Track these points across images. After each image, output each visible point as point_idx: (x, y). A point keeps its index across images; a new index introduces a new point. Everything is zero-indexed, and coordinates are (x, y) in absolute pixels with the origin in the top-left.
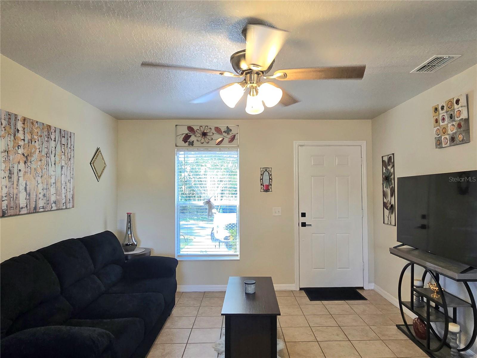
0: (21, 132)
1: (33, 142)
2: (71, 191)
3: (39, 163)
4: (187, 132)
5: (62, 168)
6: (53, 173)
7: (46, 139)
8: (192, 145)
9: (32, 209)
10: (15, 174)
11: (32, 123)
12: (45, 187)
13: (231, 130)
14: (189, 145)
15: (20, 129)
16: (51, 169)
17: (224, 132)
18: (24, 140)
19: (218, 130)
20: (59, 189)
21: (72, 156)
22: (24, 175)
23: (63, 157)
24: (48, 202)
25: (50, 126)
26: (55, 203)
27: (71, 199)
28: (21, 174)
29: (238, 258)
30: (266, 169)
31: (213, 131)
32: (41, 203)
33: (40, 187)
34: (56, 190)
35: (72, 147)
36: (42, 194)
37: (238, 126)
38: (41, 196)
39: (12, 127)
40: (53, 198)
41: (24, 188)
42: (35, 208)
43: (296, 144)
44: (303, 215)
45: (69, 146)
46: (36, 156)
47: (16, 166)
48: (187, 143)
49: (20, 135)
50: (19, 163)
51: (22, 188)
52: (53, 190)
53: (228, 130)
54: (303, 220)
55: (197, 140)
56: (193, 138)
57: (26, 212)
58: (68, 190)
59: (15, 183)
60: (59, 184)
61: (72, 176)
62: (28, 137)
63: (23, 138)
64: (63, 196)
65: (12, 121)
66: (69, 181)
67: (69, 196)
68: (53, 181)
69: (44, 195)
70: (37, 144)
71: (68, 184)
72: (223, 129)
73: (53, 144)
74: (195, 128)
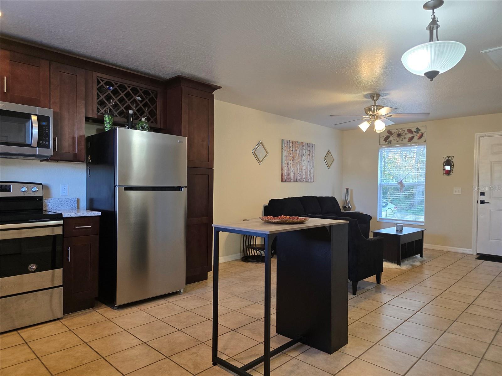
0: (291, 147)
1: (296, 151)
2: (313, 174)
3: (298, 160)
4: (387, 134)
5: (308, 162)
6: (304, 165)
7: (301, 149)
8: (391, 143)
9: (295, 180)
10: (289, 165)
11: (296, 143)
12: (301, 171)
13: (420, 130)
14: (388, 143)
15: (291, 146)
16: (303, 163)
17: (414, 132)
18: (292, 151)
19: (410, 131)
20: (307, 172)
21: (313, 156)
22: (292, 165)
23: (309, 156)
24: (302, 177)
25: (303, 143)
26: (305, 178)
27: (313, 177)
28: (291, 165)
29: (423, 224)
30: (449, 158)
31: (406, 132)
32: (299, 178)
33: (299, 171)
34: (305, 172)
35: (313, 151)
36: (299, 174)
37: (426, 126)
38: (299, 175)
39: (288, 146)
40: (304, 176)
41: (292, 171)
42: (296, 180)
43: (477, 135)
44: (483, 194)
45: (312, 151)
46: (297, 157)
47: (289, 162)
48: (387, 142)
49: (291, 149)
50: (291, 160)
51: (291, 171)
52: (304, 173)
53: (418, 130)
54: (482, 198)
55: (394, 140)
56: (391, 138)
57: (293, 181)
58: (311, 173)
59: (289, 168)
60: (306, 170)
61: (313, 166)
62: (294, 149)
63: (292, 150)
64: (309, 175)
65: (288, 144)
66: (312, 168)
67: (312, 176)
68: (304, 168)
69: (300, 175)
70: (297, 152)
71: (311, 170)
72: (414, 129)
73: (304, 151)
74: (393, 131)
